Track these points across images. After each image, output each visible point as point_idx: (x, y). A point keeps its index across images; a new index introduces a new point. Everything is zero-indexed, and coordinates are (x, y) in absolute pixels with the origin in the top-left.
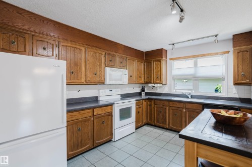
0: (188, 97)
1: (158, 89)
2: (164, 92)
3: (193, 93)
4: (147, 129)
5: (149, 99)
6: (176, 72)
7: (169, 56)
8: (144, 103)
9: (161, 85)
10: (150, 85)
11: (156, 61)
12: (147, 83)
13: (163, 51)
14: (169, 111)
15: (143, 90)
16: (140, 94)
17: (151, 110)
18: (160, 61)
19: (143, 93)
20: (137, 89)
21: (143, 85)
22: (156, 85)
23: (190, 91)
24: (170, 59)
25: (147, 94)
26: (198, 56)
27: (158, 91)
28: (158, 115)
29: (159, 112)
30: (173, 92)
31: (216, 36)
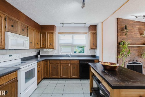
0: (69, 57)
1: (51, 52)
2: (54, 54)
3: (72, 54)
4: (45, 82)
5: (45, 60)
7: (58, 30)
8: (42, 63)
9: (52, 50)
10: (45, 50)
11: (49, 33)
12: (42, 48)
14: (60, 67)
15: (39, 53)
16: (36, 57)
17: (47, 68)
18: (52, 33)
19: (39, 56)
20: (34, 53)
21: (39, 50)
22: (49, 50)
23: (70, 53)
25: (42, 56)
26: (74, 33)
27: (50, 54)
28: (52, 70)
29: (53, 68)
30: (60, 54)
31: (85, 24)
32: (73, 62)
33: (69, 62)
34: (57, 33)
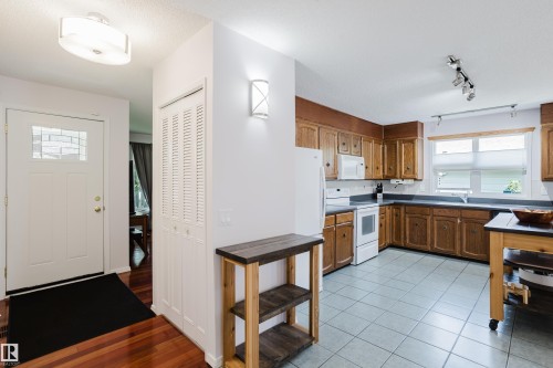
0: (462, 201)
1: (408, 188)
2: (418, 193)
3: (471, 194)
4: (390, 252)
5: (394, 204)
6: (439, 160)
7: (427, 133)
8: (388, 211)
9: (411, 182)
10: (393, 182)
11: (404, 142)
12: (387, 179)
13: (419, 126)
14: (432, 223)
15: (380, 191)
16: (373, 197)
17: (398, 223)
18: (412, 142)
19: (380, 196)
20: (369, 190)
21: (379, 182)
22: (405, 182)
23: (465, 192)
24: (430, 139)
25: (386, 197)
26: (480, 134)
27: (407, 192)
28: (412, 230)
29: (413, 225)
30: (435, 193)
32: (469, 214)
33: (456, 213)
34: (426, 140)
